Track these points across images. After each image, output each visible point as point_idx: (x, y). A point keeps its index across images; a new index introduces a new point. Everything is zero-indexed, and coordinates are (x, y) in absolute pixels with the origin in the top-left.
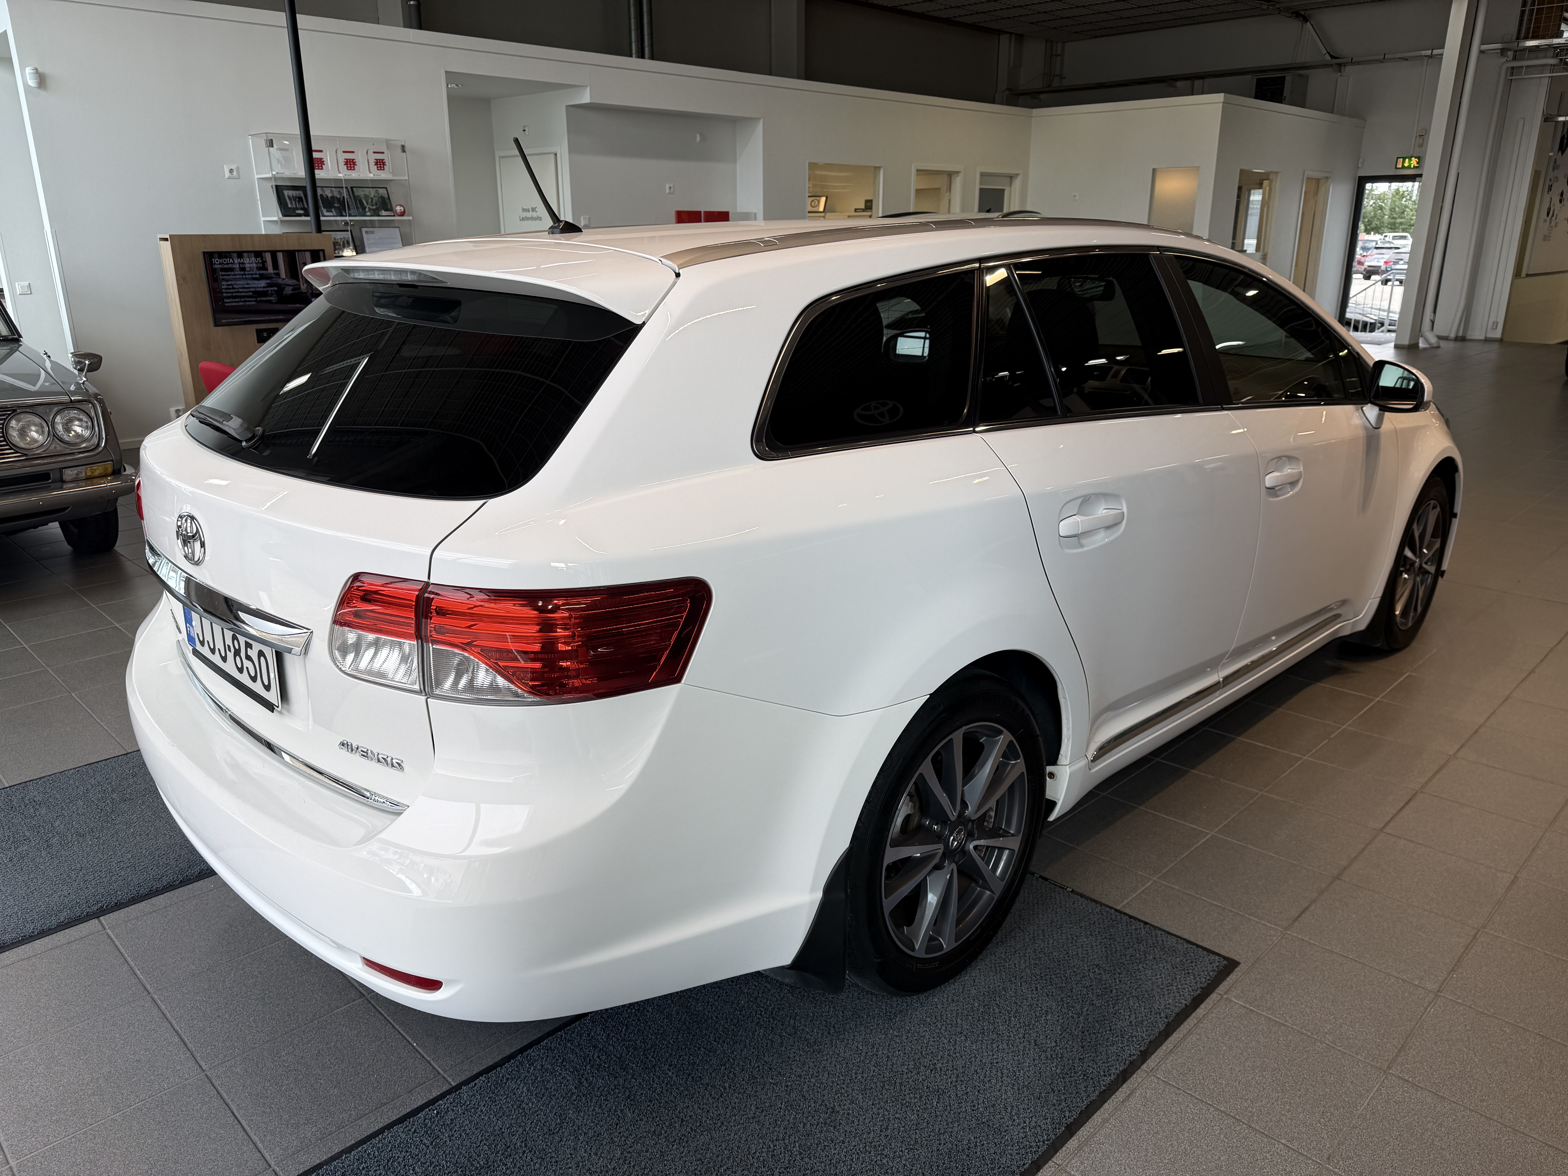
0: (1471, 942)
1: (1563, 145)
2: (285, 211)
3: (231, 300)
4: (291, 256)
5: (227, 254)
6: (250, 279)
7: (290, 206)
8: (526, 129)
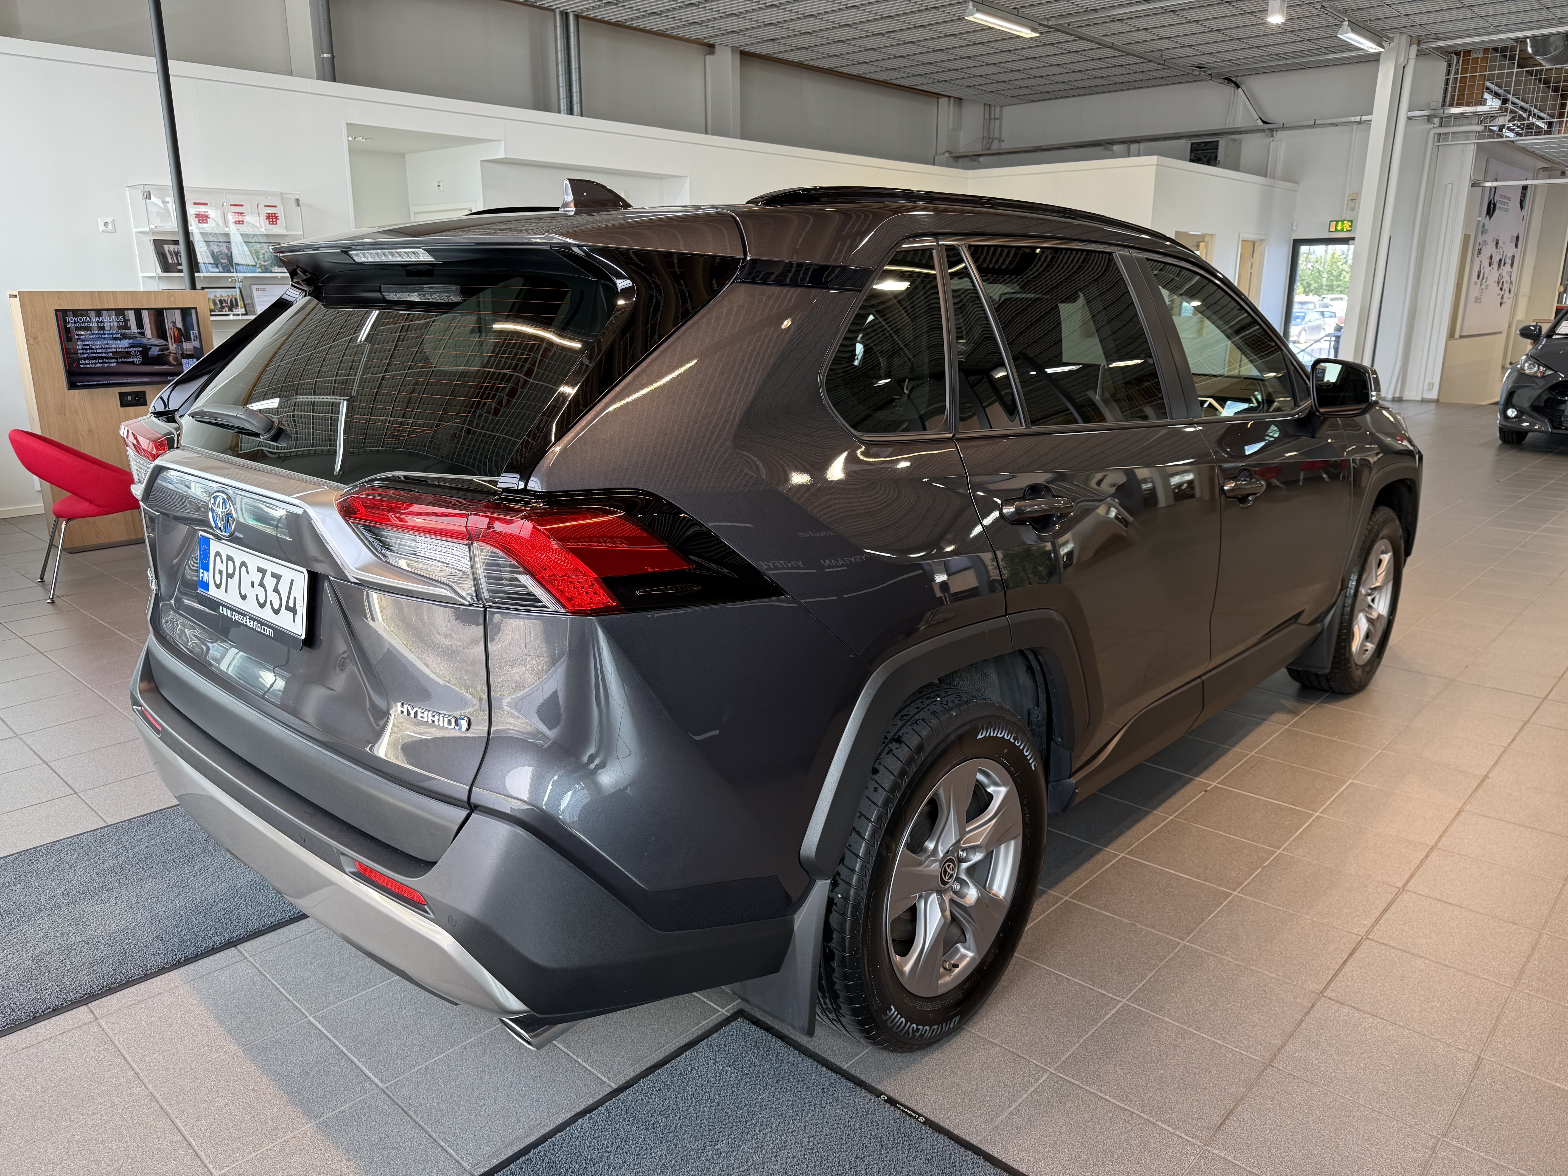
1: (1491, 210)
2: (166, 267)
3: (88, 361)
4: (158, 314)
5: (84, 312)
6: (109, 339)
7: (170, 261)
8: (441, 184)
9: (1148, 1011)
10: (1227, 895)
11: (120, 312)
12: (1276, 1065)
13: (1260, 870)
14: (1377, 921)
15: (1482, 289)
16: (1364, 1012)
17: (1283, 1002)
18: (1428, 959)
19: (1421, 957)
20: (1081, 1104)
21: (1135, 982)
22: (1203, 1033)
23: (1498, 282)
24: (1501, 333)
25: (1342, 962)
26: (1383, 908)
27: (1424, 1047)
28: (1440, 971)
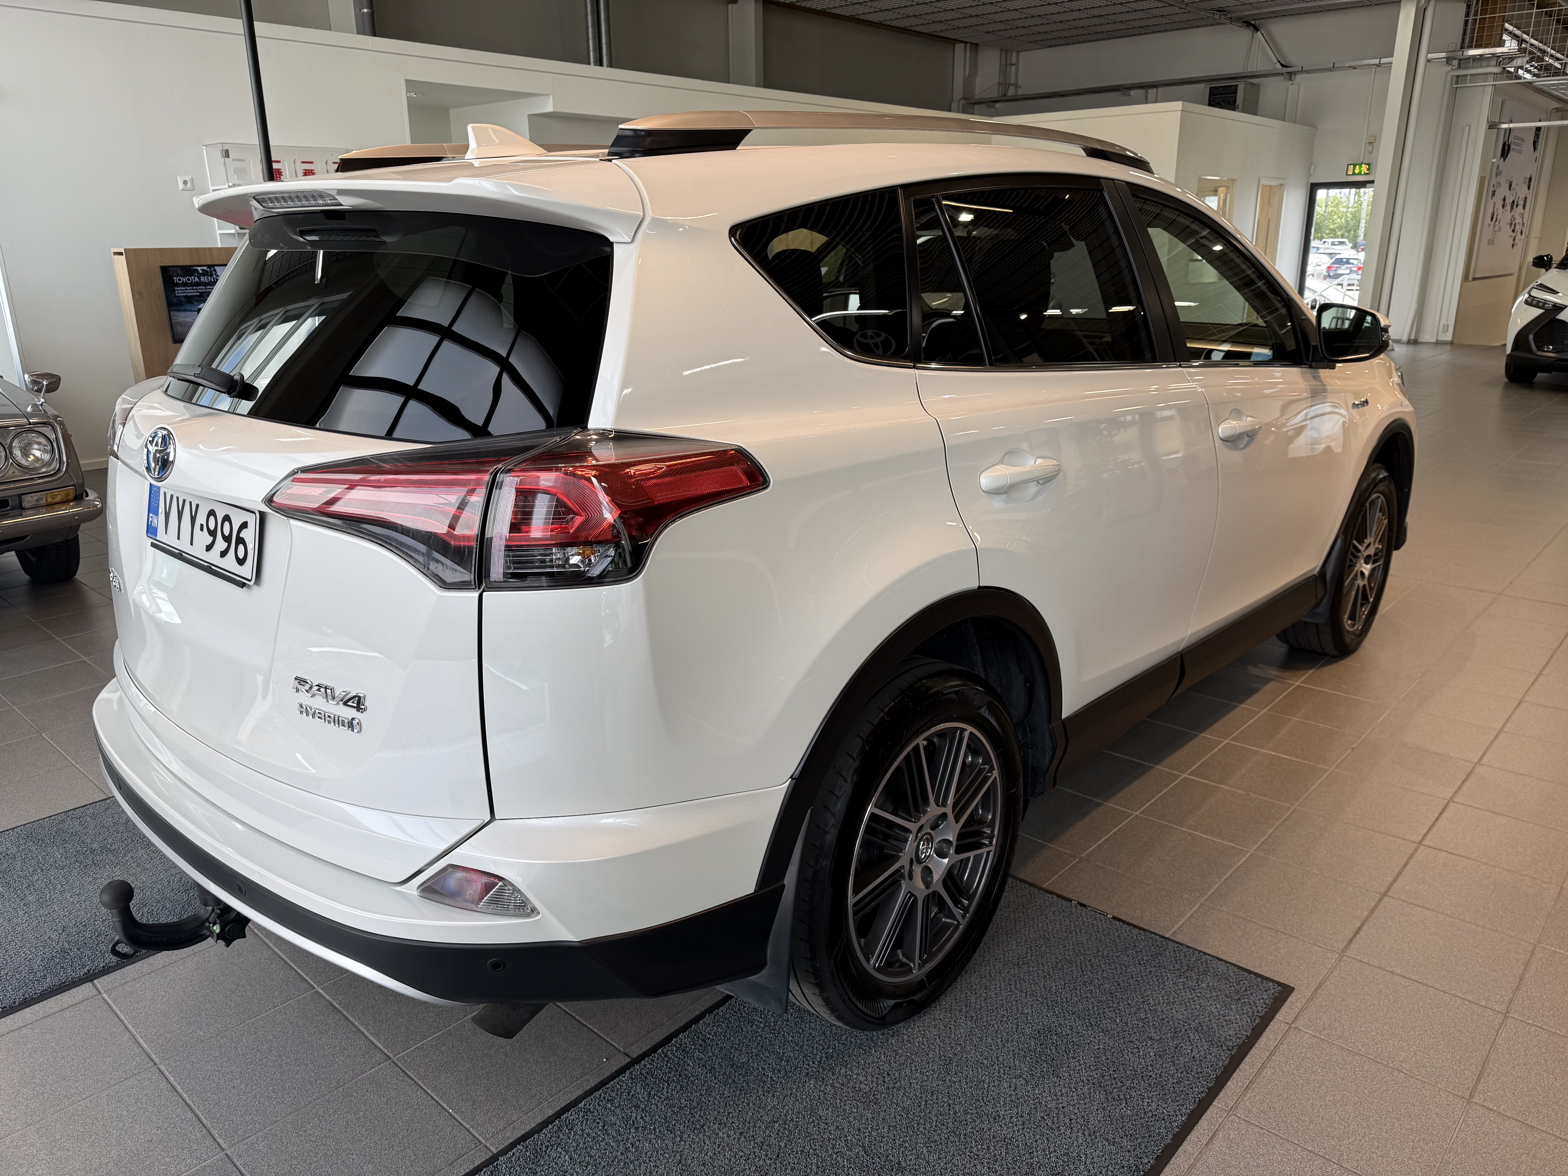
0: (1531, 957)
1: (1505, 151)
14: (1460, 788)
15: (1495, 231)
23: (1511, 224)
24: (1511, 274)
28: (1520, 825)
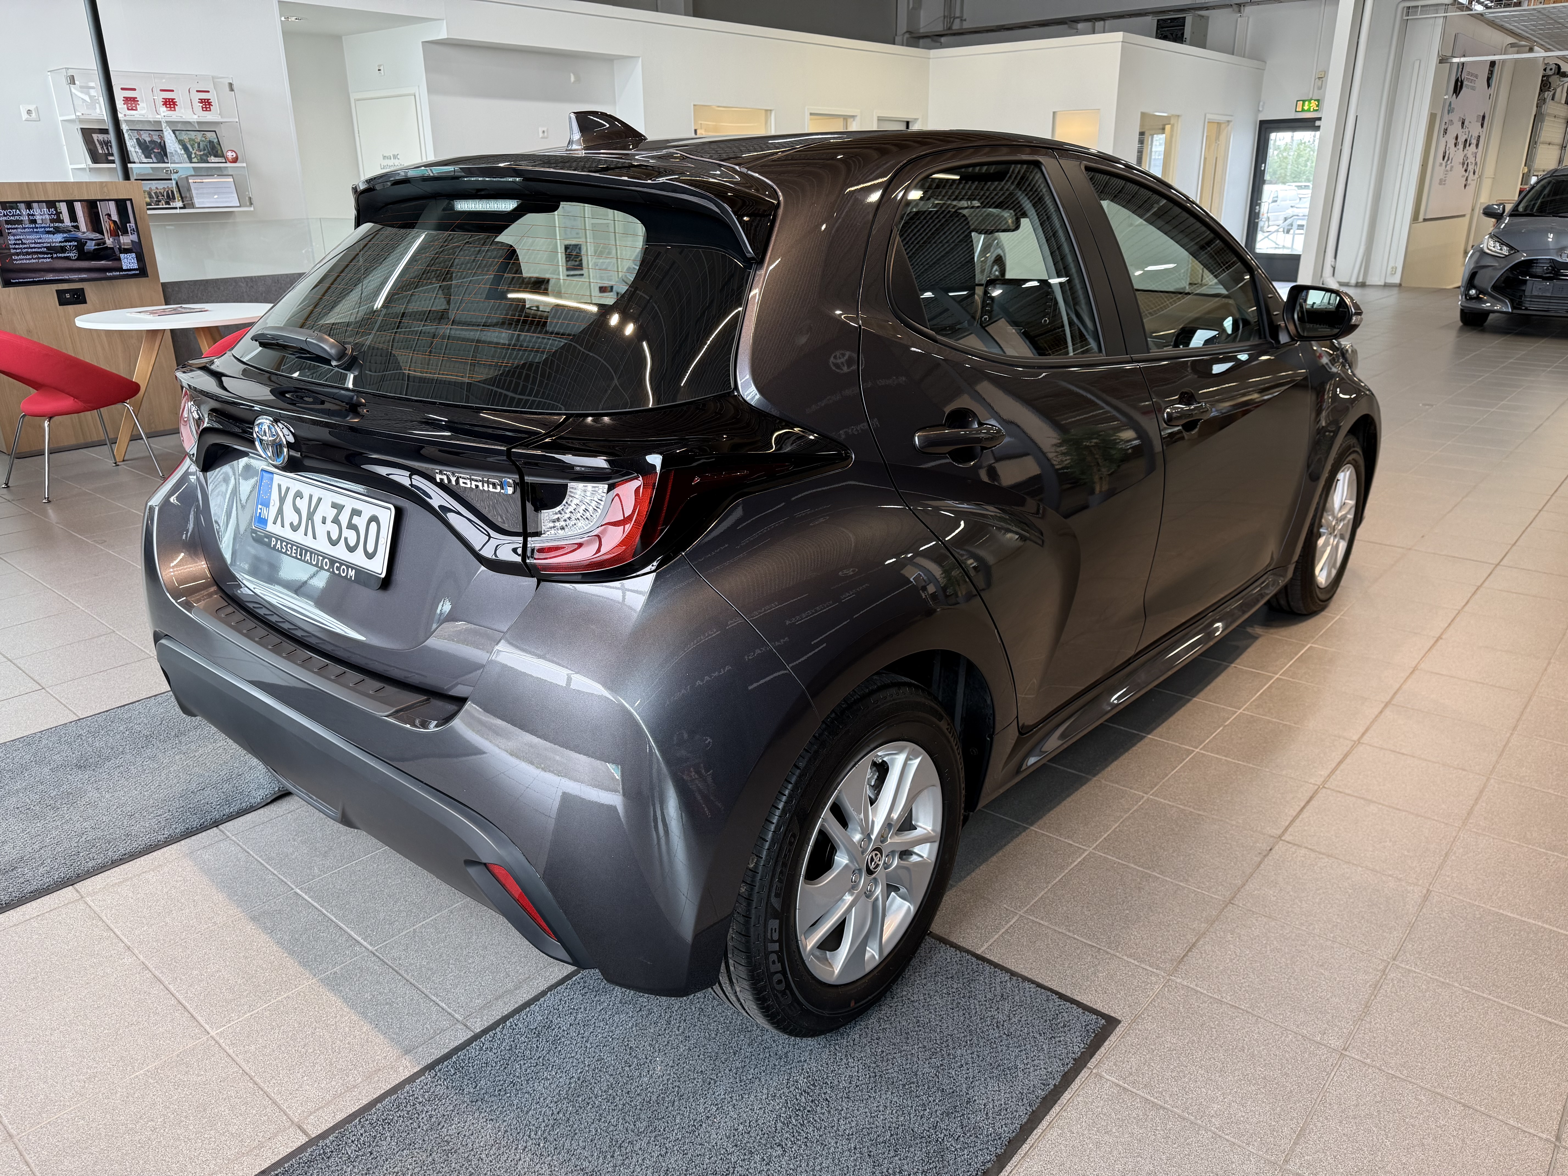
1: (1458, 87)
2: (95, 158)
3: (21, 257)
4: (92, 206)
5: (13, 205)
6: (42, 233)
7: (100, 151)
8: (382, 68)
9: (1114, 859)
10: (1189, 752)
11: (51, 204)
12: (1237, 902)
13: (1221, 728)
14: (1333, 772)
15: (1447, 171)
16: (1320, 853)
17: (1243, 847)
18: (1380, 804)
19: (1375, 802)
20: (1050, 942)
21: (1101, 832)
22: (1167, 876)
23: (1463, 164)
24: (1464, 216)
25: (1299, 809)
26: (1339, 760)
27: (1376, 882)
28: (1392, 814)
